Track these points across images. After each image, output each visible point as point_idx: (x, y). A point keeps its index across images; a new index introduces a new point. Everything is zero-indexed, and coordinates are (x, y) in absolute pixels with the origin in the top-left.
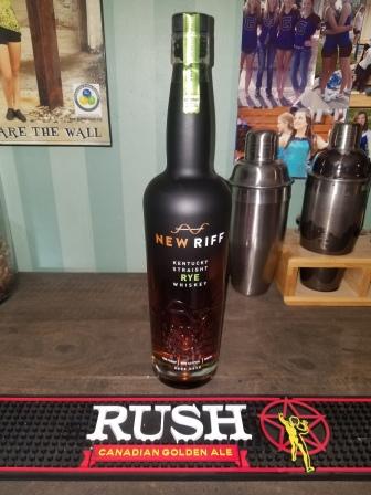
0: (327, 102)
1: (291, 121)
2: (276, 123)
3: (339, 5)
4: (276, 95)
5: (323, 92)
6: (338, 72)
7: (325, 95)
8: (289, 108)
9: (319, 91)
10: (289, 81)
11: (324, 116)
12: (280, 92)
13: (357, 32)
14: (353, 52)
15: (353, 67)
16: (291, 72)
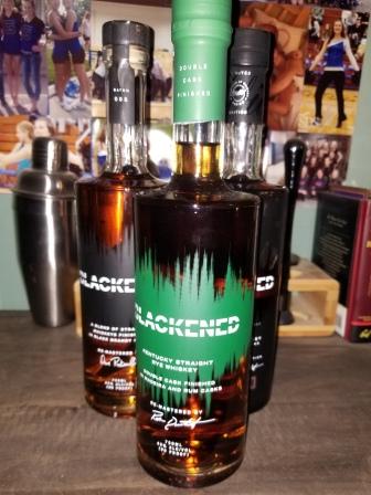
0: (69, 111)
1: (31, 130)
2: (15, 132)
3: (62, 10)
4: (11, 103)
5: (61, 100)
6: (75, 79)
7: (65, 103)
8: (27, 117)
9: (57, 99)
10: (22, 88)
11: (68, 127)
12: (15, 98)
13: (87, 39)
14: (87, 58)
15: (89, 74)
16: (23, 78)
